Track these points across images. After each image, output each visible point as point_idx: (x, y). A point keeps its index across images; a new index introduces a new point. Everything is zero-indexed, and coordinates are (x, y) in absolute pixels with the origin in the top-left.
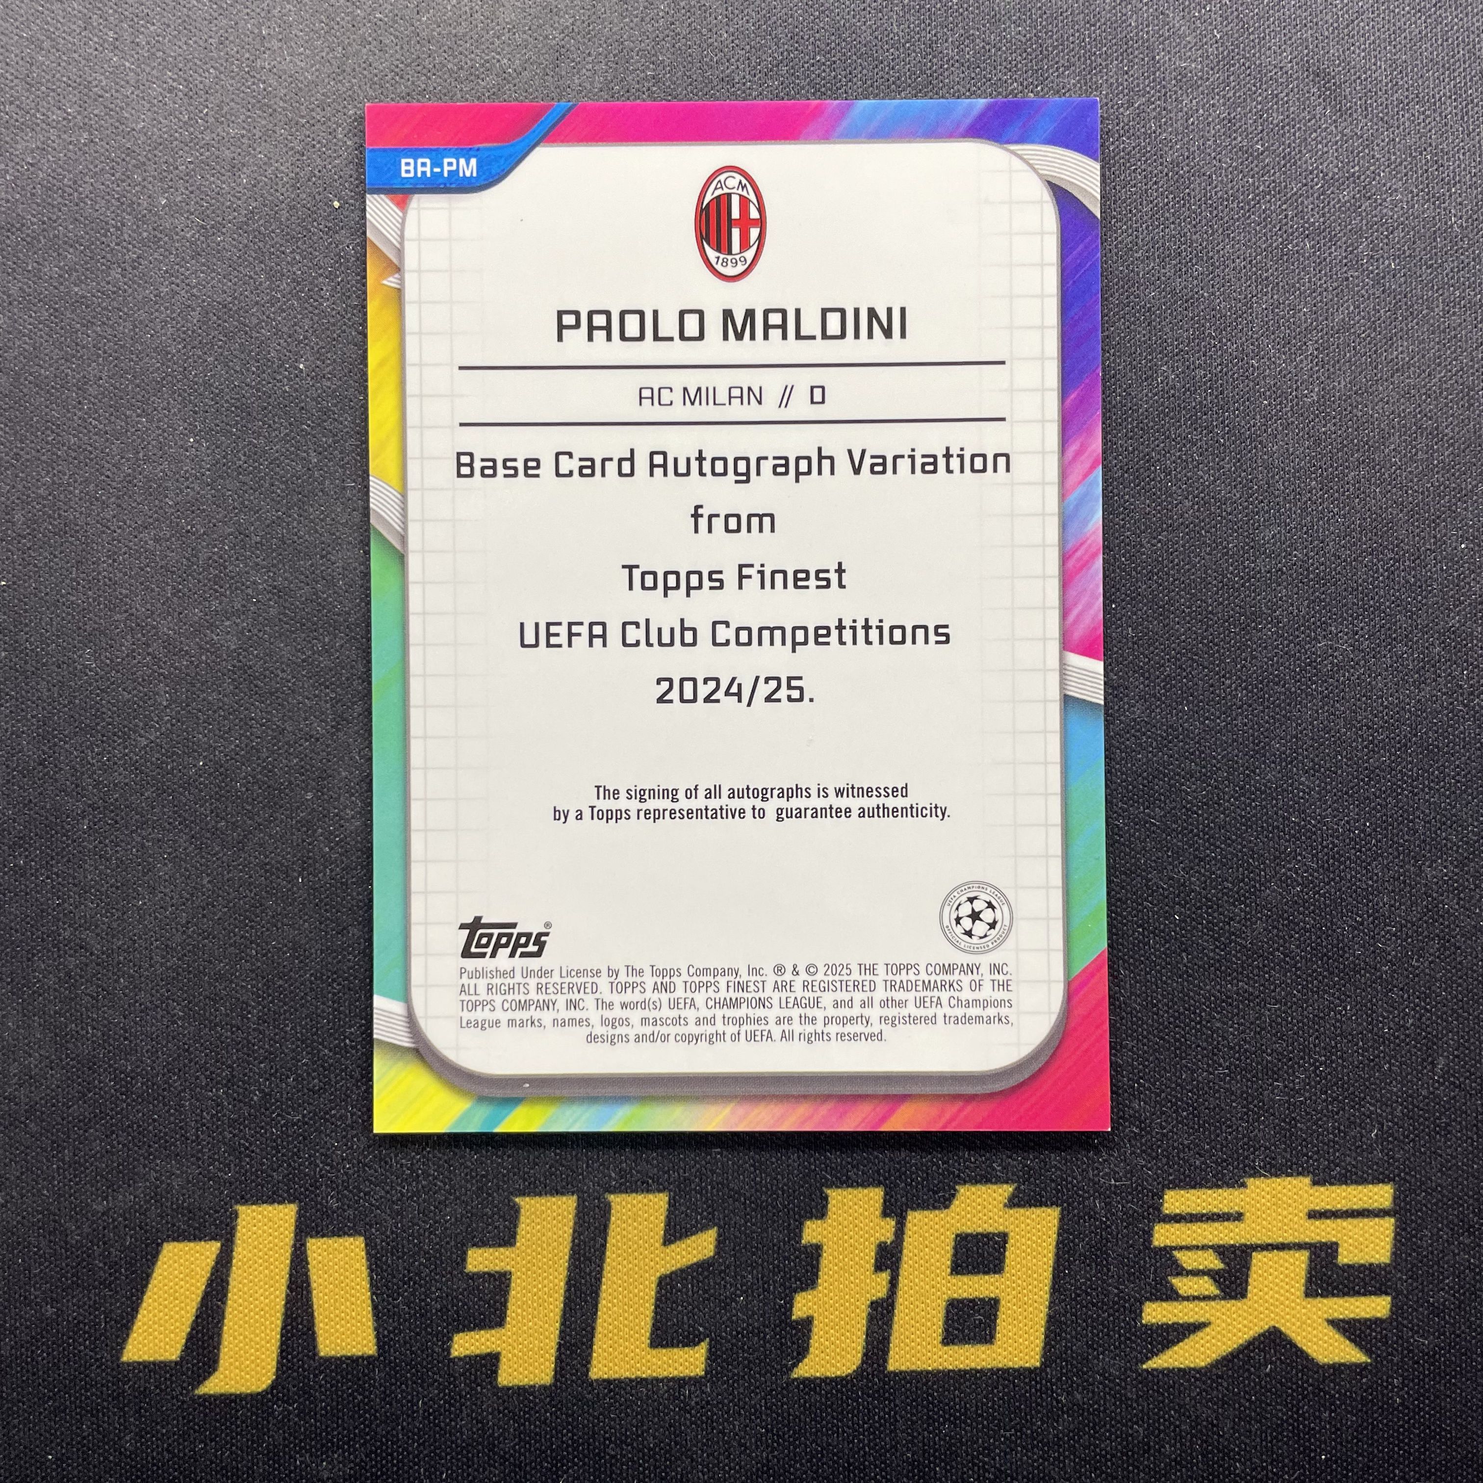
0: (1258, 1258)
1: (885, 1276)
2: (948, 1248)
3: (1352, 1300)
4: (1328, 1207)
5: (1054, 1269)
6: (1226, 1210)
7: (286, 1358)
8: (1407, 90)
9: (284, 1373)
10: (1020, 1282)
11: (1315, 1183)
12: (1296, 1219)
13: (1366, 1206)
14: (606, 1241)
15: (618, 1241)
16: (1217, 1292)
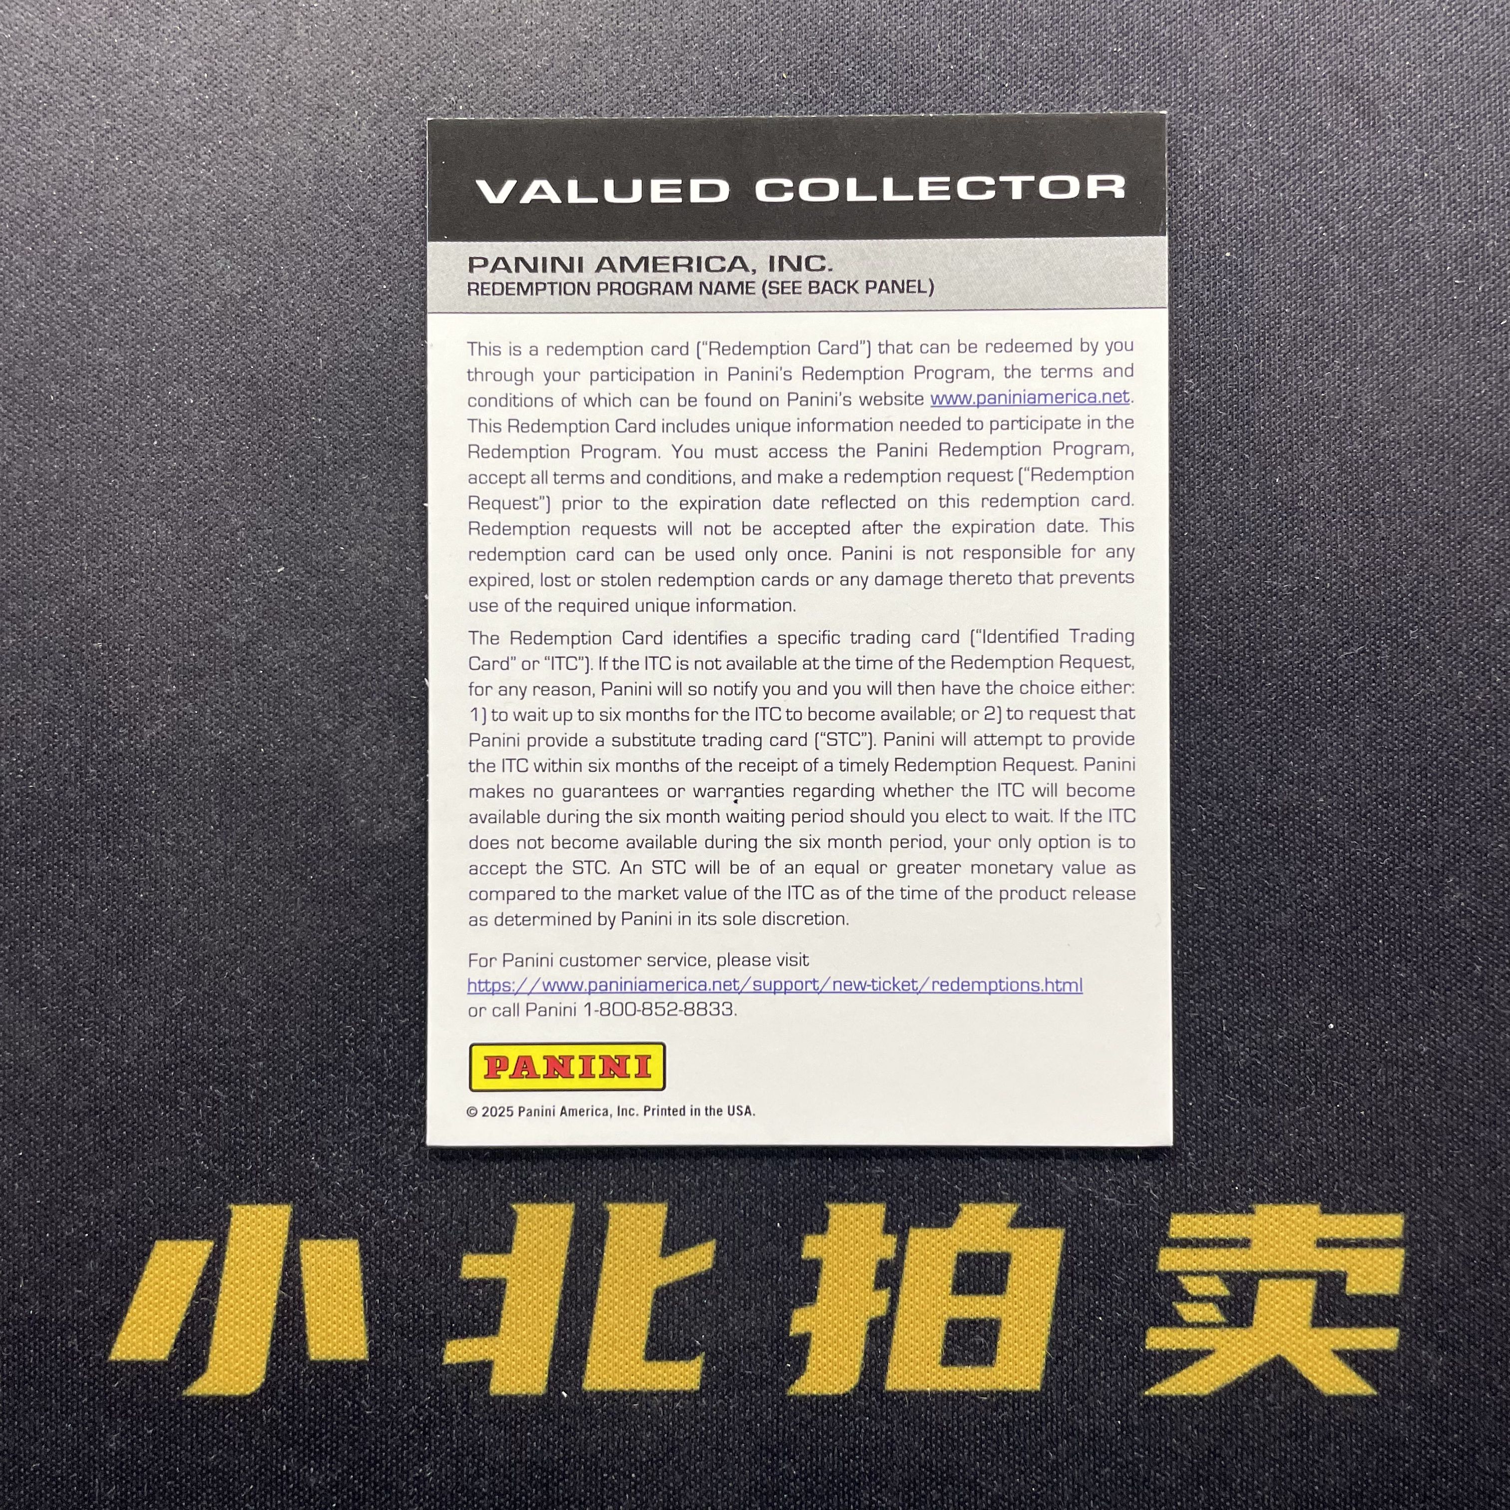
0: (1264, 1285)
1: (884, 1295)
2: (950, 1267)
3: (1360, 1331)
4: (1338, 1236)
5: (1057, 1291)
6: (1233, 1236)
7: (276, 1360)
8: (1442, 107)
9: (273, 1376)
10: (1022, 1303)
11: (1324, 1211)
12: (1304, 1247)
13: (1376, 1236)
14: (603, 1251)
15: (615, 1251)
16: (1222, 1319)
